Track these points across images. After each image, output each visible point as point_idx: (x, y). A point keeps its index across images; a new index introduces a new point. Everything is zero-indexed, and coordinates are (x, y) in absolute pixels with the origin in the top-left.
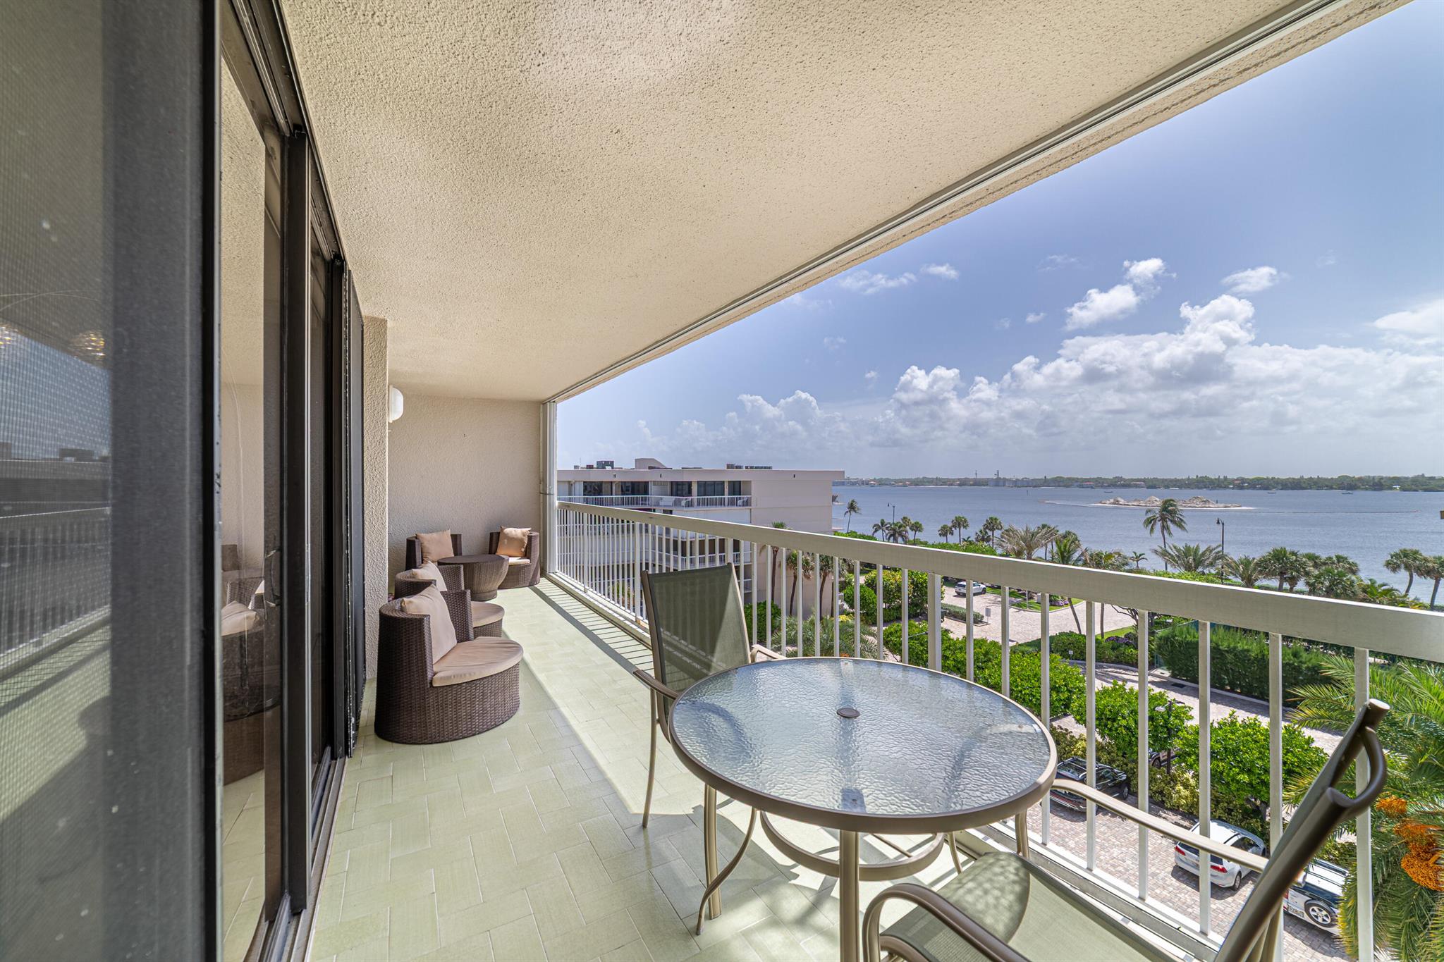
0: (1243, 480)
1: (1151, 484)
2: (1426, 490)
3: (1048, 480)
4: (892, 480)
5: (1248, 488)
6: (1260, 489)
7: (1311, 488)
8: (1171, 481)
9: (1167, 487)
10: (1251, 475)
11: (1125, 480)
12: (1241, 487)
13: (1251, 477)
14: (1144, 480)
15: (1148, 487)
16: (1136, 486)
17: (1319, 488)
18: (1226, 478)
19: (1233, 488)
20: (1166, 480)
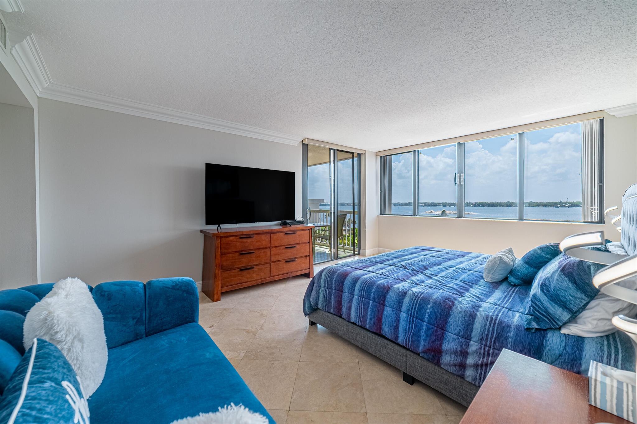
0: (476, 203)
1: (444, 204)
2: (532, 207)
3: (407, 203)
4: (345, 203)
5: (477, 206)
6: (481, 206)
7: (497, 206)
8: (452, 203)
9: (450, 206)
10: (478, 201)
11: (435, 203)
12: (475, 206)
13: (478, 202)
14: (442, 203)
15: (443, 206)
16: (439, 206)
17: (500, 206)
18: (470, 203)
19: (472, 206)
20: (449, 203)
